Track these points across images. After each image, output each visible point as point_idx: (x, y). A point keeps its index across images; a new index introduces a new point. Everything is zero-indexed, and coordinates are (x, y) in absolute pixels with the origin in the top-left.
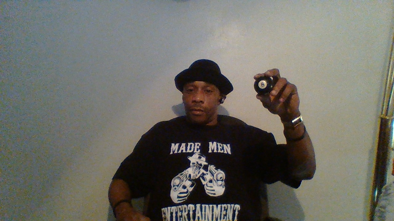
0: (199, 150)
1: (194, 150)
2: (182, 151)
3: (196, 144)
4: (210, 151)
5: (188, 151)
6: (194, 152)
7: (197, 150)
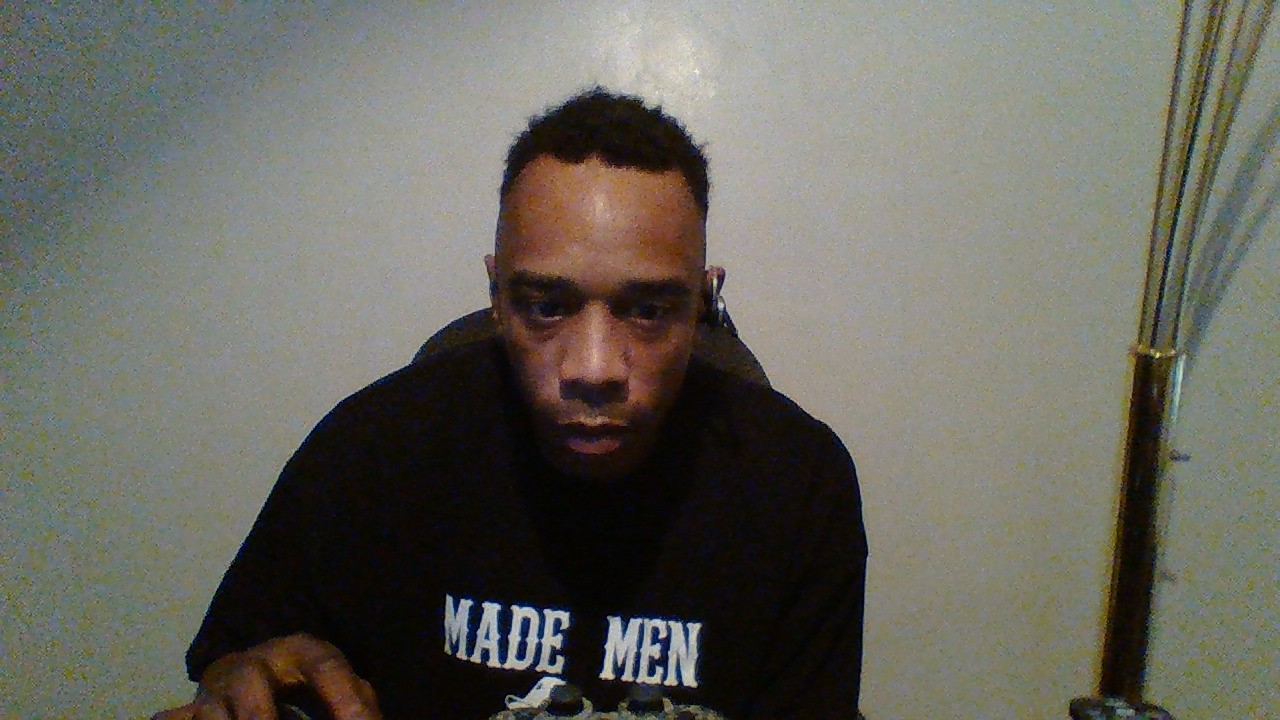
0: (560, 660)
1: (537, 660)
2: (486, 654)
3: (551, 615)
4: (607, 674)
5: (512, 663)
6: (539, 669)
7: (552, 661)
